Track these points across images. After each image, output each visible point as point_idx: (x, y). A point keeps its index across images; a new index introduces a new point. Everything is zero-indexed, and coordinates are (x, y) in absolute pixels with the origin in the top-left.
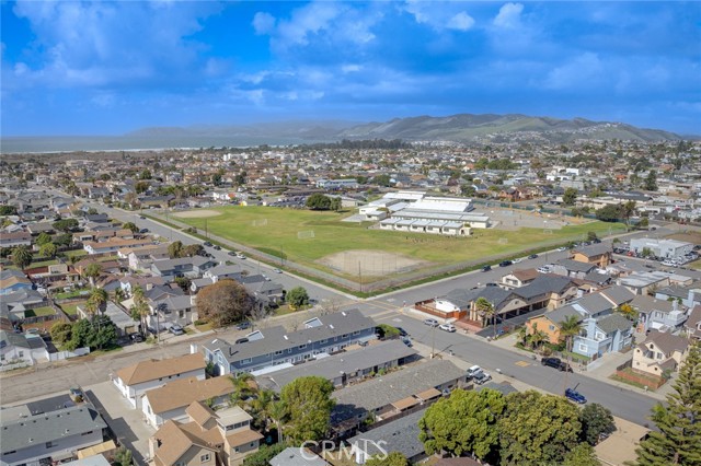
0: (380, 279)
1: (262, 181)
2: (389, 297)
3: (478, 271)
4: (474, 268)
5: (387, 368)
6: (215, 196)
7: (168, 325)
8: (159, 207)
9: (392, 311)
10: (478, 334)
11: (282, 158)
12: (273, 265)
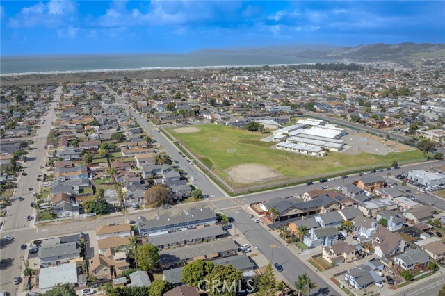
0: (247, 185)
1: (237, 105)
2: (243, 197)
3: (305, 184)
4: (303, 183)
5: (209, 239)
6: (205, 116)
7: (133, 204)
8: (171, 123)
9: (239, 206)
10: (269, 226)
11: (268, 79)
12: (203, 170)
